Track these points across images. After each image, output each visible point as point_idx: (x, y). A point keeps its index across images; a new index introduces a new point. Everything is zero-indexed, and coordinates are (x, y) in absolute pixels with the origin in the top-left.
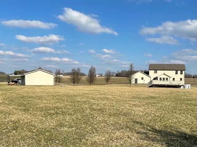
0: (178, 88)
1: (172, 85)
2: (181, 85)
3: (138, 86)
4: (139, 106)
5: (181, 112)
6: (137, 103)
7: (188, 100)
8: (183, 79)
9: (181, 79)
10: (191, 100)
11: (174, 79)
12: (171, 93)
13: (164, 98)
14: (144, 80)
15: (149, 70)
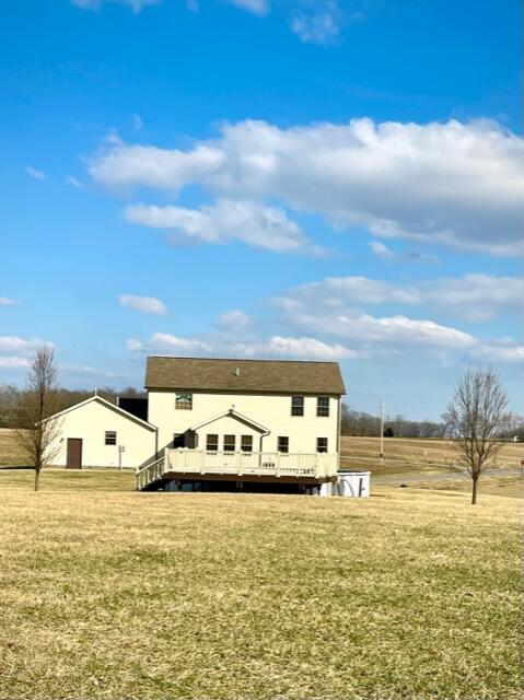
0: (302, 492)
1: (274, 477)
2: (319, 474)
3: (85, 482)
4: (59, 619)
5: (289, 652)
6: (53, 599)
7: (341, 572)
8: (332, 445)
9: (322, 445)
10: (357, 569)
11: (283, 444)
12: (261, 526)
13: (212, 561)
14: (122, 449)
15: (151, 389)
